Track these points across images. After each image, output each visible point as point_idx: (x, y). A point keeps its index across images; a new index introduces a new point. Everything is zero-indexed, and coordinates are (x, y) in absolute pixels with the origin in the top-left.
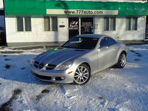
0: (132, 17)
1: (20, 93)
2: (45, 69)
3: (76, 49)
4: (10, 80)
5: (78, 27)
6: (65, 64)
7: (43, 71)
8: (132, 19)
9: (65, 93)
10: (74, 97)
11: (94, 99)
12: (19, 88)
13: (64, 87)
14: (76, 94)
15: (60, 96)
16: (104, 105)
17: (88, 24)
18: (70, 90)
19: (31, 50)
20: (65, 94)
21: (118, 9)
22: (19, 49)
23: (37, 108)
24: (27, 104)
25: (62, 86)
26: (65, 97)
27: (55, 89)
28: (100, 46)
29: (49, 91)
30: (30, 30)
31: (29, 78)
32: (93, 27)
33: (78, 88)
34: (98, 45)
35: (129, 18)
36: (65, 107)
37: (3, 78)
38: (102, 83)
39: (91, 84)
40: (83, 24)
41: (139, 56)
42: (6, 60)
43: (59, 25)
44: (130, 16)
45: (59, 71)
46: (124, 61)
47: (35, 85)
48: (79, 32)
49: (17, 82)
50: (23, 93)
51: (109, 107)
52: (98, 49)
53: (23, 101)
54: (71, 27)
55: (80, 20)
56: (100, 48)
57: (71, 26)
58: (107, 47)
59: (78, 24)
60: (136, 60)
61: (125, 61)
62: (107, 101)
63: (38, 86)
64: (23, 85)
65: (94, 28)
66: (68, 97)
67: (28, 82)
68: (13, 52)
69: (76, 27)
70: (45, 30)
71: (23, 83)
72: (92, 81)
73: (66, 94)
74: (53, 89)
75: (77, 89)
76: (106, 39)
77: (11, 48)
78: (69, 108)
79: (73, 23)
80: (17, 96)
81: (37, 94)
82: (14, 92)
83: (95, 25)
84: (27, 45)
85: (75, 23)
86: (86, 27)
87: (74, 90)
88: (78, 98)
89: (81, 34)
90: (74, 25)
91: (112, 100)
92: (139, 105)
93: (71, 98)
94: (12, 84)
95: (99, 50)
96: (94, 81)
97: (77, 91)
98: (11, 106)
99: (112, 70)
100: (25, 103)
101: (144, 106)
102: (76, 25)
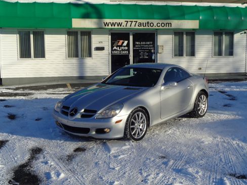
0: (224, 33)
1: (41, 152)
2: (80, 117)
3: (126, 87)
4: (20, 135)
5: (128, 50)
6: (111, 109)
7: (77, 120)
8: (224, 36)
9: (109, 151)
10: (124, 156)
11: (152, 159)
12: (39, 147)
13: (108, 144)
14: (126, 152)
15: (102, 155)
16: (167, 166)
17: (146, 44)
18: (117, 148)
19: (45, 91)
20: (109, 153)
21: (199, 19)
22: (24, 88)
23: (70, 170)
24: (55, 165)
25: (105, 142)
26: (110, 156)
27: (94, 147)
28: (164, 82)
29: (85, 150)
30: (43, 56)
31: (52, 133)
32: (154, 49)
33: (129, 145)
34: (162, 80)
35: (218, 33)
36: (110, 168)
37: (8, 133)
38: (167, 138)
39: (150, 140)
40: (137, 45)
41: (233, 99)
42: (6, 106)
43: (95, 47)
44: (221, 30)
45: (102, 120)
46: (203, 106)
47: (62, 142)
48: (129, 60)
49: (33, 138)
50: (46, 152)
51: (175, 168)
52: (160, 87)
53: (49, 162)
54: (115, 50)
55: (131, 38)
56: (164, 84)
57: (115, 48)
58: (176, 84)
59: (128, 45)
60: (225, 105)
61: (205, 107)
62: (172, 161)
63: (68, 143)
64: (44, 142)
65: (156, 53)
66: (115, 157)
67: (51, 139)
68: (16, 95)
69: (125, 50)
70: (69, 56)
71: (43, 139)
72: (151, 136)
73: (111, 153)
74: (91, 147)
75: (128, 147)
76: (175, 70)
77: (9, 87)
78: (117, 169)
79: (120, 44)
80: (37, 156)
81: (67, 153)
82: (32, 151)
83: (158, 46)
84: (38, 82)
85: (123, 43)
86: (143, 50)
87: (124, 148)
88: (130, 157)
89: (133, 63)
90: (121, 46)
91: (179, 160)
92: (217, 165)
93: (119, 158)
94: (26, 141)
95: (163, 88)
96: (154, 136)
97: (128, 149)
98: (32, 167)
99: (184, 121)
100: (52, 164)
101: (224, 166)
102: (124, 46)
